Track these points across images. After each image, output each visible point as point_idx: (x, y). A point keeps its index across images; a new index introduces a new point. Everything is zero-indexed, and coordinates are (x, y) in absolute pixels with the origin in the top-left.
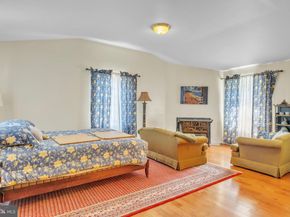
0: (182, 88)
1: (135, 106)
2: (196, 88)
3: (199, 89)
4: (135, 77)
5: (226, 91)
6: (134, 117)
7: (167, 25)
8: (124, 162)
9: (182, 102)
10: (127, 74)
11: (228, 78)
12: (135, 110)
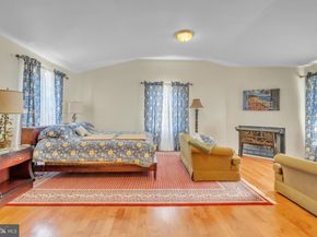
0: (244, 92)
1: (187, 113)
2: (262, 91)
3: (267, 92)
4: (187, 85)
5: (307, 93)
6: (187, 123)
7: (188, 31)
8: (126, 161)
9: (245, 109)
10: (178, 84)
11: (309, 75)
12: (187, 117)
